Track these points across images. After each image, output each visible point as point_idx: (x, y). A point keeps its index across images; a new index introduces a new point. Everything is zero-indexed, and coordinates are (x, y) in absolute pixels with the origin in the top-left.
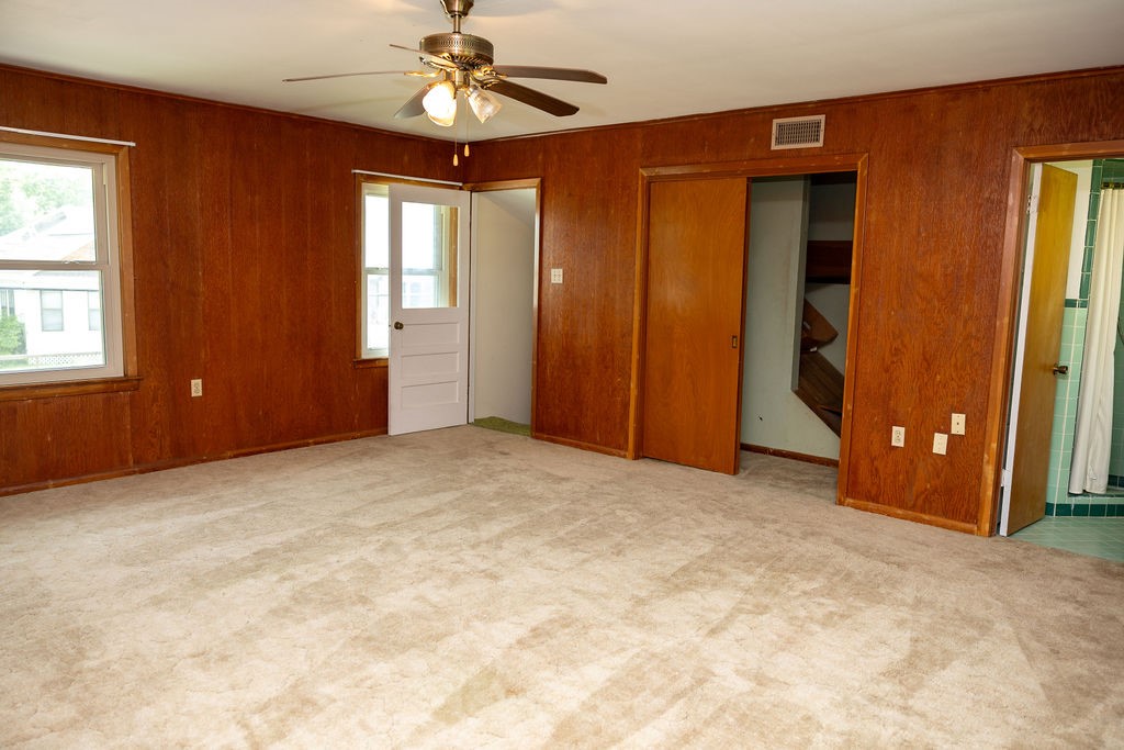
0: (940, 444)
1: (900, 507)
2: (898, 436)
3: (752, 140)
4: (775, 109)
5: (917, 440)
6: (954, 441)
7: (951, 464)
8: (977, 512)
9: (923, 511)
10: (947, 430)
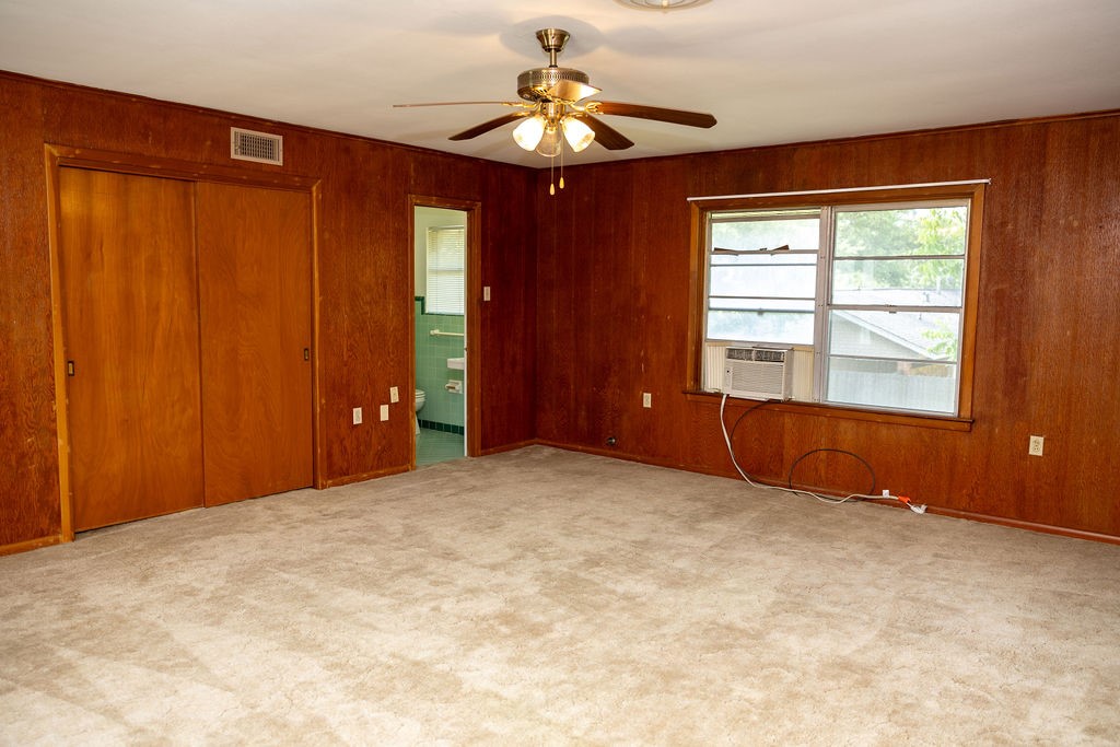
0: (385, 413)
1: (364, 472)
2: (358, 416)
3: (209, 143)
4: (233, 117)
5: (371, 415)
6: (393, 408)
7: (391, 425)
8: (408, 454)
9: (378, 469)
10: (388, 401)
